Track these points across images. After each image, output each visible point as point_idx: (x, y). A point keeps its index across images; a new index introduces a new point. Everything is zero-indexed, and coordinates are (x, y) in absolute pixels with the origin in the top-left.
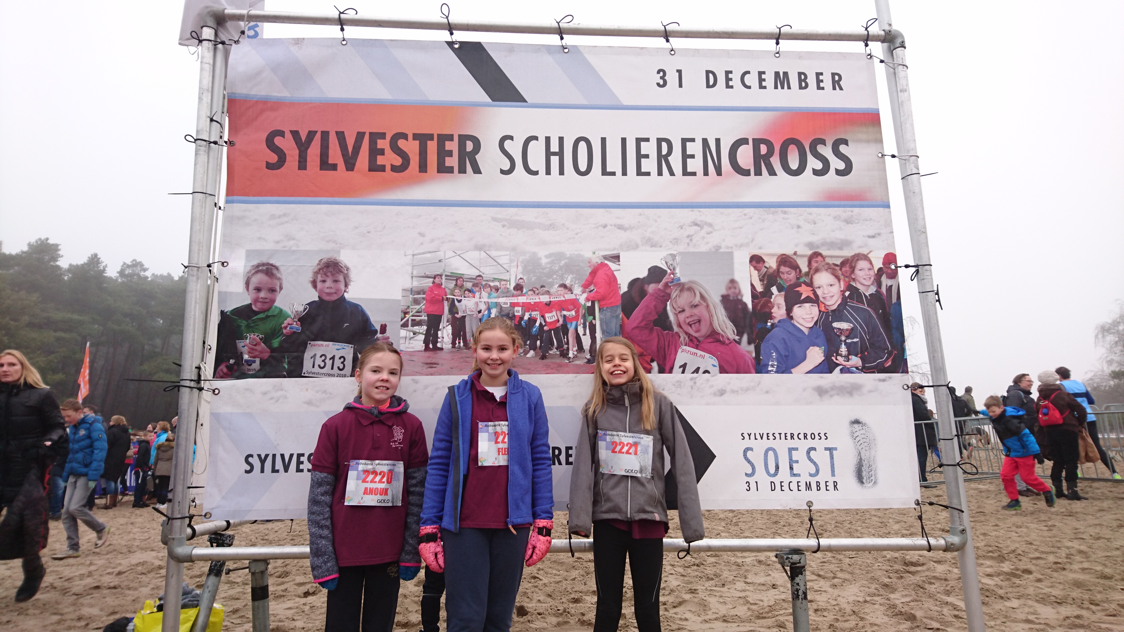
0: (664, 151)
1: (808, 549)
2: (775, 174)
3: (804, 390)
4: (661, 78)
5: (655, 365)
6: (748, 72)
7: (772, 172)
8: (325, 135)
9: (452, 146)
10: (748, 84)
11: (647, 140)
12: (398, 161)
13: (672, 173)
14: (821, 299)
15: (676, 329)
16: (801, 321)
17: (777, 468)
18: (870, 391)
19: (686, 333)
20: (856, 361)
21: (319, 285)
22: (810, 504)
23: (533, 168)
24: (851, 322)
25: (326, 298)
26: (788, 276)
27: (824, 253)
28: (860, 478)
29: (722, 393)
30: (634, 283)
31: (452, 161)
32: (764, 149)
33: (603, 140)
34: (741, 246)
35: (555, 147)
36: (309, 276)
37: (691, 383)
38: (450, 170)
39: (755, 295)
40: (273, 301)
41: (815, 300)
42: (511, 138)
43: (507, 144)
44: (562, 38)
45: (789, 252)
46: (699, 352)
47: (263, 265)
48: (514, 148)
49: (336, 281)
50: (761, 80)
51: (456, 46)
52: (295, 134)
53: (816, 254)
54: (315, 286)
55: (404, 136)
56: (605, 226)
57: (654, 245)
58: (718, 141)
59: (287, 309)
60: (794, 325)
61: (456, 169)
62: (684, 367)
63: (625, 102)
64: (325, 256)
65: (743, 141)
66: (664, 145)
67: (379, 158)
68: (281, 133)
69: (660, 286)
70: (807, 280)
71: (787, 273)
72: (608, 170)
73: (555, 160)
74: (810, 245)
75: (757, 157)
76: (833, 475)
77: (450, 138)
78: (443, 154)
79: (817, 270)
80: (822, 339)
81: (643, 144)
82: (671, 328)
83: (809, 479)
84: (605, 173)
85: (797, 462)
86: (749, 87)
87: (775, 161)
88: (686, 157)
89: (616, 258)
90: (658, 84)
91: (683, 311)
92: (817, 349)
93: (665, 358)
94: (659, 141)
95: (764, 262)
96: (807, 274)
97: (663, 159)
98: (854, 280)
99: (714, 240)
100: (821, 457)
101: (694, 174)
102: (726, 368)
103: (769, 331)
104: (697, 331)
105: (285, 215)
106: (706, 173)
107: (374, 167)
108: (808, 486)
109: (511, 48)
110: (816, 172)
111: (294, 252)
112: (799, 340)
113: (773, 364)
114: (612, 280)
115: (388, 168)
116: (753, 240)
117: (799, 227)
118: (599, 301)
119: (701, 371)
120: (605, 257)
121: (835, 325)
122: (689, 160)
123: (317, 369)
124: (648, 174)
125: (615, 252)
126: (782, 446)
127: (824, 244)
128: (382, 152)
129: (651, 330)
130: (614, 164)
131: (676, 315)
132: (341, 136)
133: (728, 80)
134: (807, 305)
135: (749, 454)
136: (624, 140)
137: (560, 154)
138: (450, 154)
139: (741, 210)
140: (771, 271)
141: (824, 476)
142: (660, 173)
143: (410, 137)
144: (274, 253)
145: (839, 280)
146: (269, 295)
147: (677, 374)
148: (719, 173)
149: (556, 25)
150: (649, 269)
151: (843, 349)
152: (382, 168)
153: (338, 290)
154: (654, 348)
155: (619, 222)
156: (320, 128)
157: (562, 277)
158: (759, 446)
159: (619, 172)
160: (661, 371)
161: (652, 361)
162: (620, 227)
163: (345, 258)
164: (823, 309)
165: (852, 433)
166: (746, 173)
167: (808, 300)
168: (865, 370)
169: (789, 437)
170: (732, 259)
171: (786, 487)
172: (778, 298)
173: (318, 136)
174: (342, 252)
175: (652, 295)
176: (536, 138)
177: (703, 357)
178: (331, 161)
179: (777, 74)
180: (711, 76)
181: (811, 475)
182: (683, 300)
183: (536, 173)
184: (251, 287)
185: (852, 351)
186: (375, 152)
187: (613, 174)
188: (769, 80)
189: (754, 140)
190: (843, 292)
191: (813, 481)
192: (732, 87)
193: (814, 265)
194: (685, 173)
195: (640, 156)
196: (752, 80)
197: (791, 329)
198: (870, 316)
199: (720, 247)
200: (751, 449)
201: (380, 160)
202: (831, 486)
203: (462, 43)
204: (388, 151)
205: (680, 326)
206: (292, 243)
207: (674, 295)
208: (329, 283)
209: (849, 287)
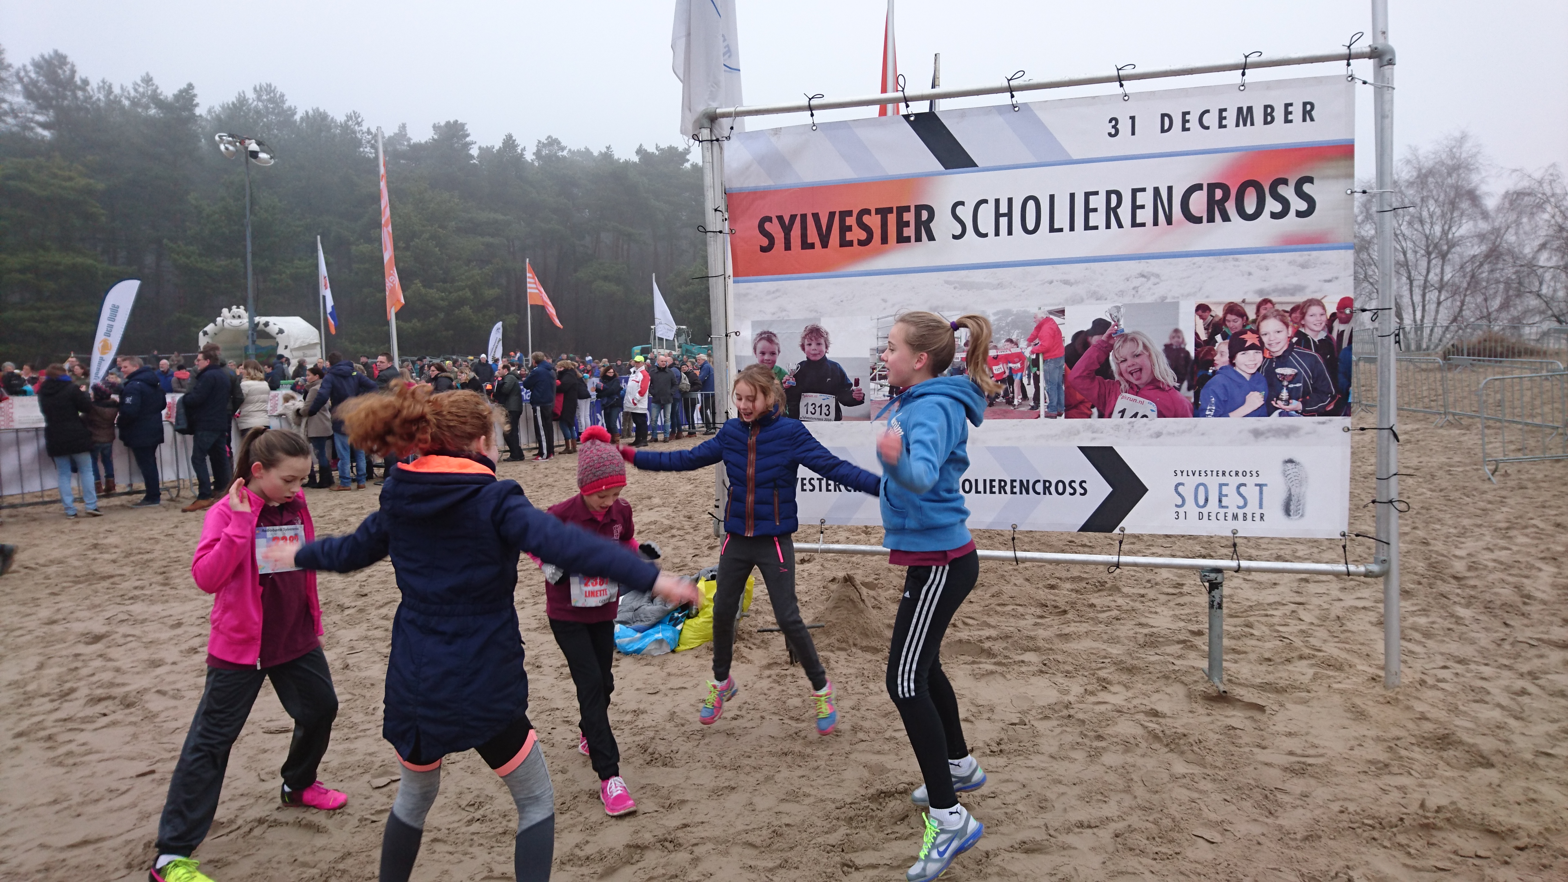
0: (1114, 203)
1: (1229, 569)
2: (1229, 220)
3: (1240, 432)
4: (1114, 127)
5: (1095, 411)
6: (1207, 111)
7: (1226, 218)
8: (804, 217)
9: (909, 217)
10: (1206, 124)
11: (1096, 193)
12: (863, 236)
13: (1120, 225)
14: (1266, 346)
15: (1117, 377)
16: (1243, 368)
17: (1207, 500)
18: (1308, 433)
19: (1127, 381)
20: (1296, 405)
21: (807, 348)
22: (1234, 532)
23: (982, 230)
24: (1295, 367)
25: (812, 358)
26: (1234, 323)
27: (1274, 299)
28: (1287, 511)
29: (1158, 435)
30: (1078, 336)
31: (909, 232)
32: (1219, 194)
33: (1052, 197)
34: (1188, 295)
35: (1004, 209)
36: (799, 341)
37: (1129, 427)
38: (908, 240)
39: (1198, 344)
40: (774, 362)
41: (1260, 347)
42: (962, 203)
43: (959, 210)
44: (1012, 96)
45: (1237, 300)
46: (1139, 399)
47: (765, 333)
48: (966, 214)
49: (819, 344)
50: (1221, 118)
51: (912, 119)
52: (780, 218)
53: (1266, 301)
54: (804, 349)
55: (867, 212)
56: (1051, 282)
57: (1099, 298)
58: (1170, 189)
59: (785, 369)
60: (1236, 372)
61: (913, 239)
62: (1123, 412)
63: (1075, 157)
64: (810, 324)
65: (1198, 187)
66: (1114, 198)
67: (848, 234)
68: (769, 219)
69: (1104, 337)
70: (1254, 327)
71: (1234, 321)
72: (1056, 227)
73: (1004, 221)
74: (1260, 292)
75: (1211, 202)
76: (1261, 507)
77: (907, 209)
78: (902, 224)
79: (1265, 317)
80: (1263, 384)
81: (1091, 197)
82: (1112, 376)
83: (1236, 511)
84: (1052, 229)
85: (1226, 496)
86: (1207, 128)
87: (1231, 207)
88: (1135, 207)
89: (1061, 312)
90: (1110, 135)
91: (1126, 360)
92: (1257, 394)
93: (1105, 404)
94: (1109, 193)
95: (1210, 310)
96: (1254, 321)
97: (1111, 211)
98: (1303, 326)
99: (1160, 291)
100: (1251, 492)
101: (1143, 225)
102: (1164, 412)
103: (1210, 377)
104: (1138, 379)
105: (777, 290)
106: (1156, 223)
107: (845, 243)
108: (1235, 517)
109: (963, 113)
110: (1274, 216)
111: (785, 322)
112: (1239, 386)
113: (1211, 409)
114: (1057, 334)
115: (855, 243)
116: (1200, 289)
117: (1250, 274)
118: (1043, 353)
119: (1139, 415)
120: (1051, 312)
121: (1279, 371)
122: (1138, 211)
123: (810, 415)
124: (1096, 228)
125: (1060, 307)
126: (1213, 483)
127: (1274, 291)
128: (850, 228)
129: (1093, 379)
130: (1061, 220)
131: (1118, 364)
132: (816, 216)
133: (1185, 121)
134: (1251, 352)
135: (1180, 488)
136: (1072, 196)
137: (1009, 215)
138: (907, 224)
139: (1190, 259)
140: (1217, 319)
141: (1252, 507)
142: (1108, 226)
143: (873, 212)
144: (772, 322)
145: (1287, 326)
146: (771, 358)
147: (1116, 418)
148: (1169, 221)
149: (1005, 84)
150: (1094, 322)
151: (1285, 394)
152: (850, 244)
153: (821, 351)
154: (1095, 395)
155: (1065, 277)
156: (799, 212)
157: (1009, 333)
158: (1191, 483)
159: (1066, 227)
160: (1101, 416)
161: (1093, 407)
162: (1066, 282)
163: (825, 325)
164: (1267, 356)
165: (1284, 471)
166: (1198, 220)
167: (1253, 347)
168: (1304, 413)
169: (1220, 474)
170: (1178, 308)
171: (1213, 517)
172: (1222, 346)
173: (798, 219)
174: (822, 319)
175: (1095, 346)
176: (985, 201)
177: (1142, 403)
178: (809, 241)
179: (1240, 110)
180: (1167, 120)
181: (1239, 507)
182: (1124, 350)
183: (986, 235)
184: (758, 351)
185: (1293, 394)
186: (845, 229)
187: (1061, 230)
188: (1231, 117)
189: (1209, 185)
190: (1291, 338)
191: (1240, 513)
192: (1188, 129)
193: (1263, 312)
194: (1134, 224)
195: (1088, 210)
196: (1211, 120)
197: (1233, 376)
198: (1317, 362)
199: (1166, 298)
200: (1183, 484)
201: (849, 236)
202: (1257, 517)
203: (917, 115)
204: (855, 227)
205: (1121, 374)
206: (784, 313)
207: (1116, 346)
208: (814, 346)
209: (1298, 333)
